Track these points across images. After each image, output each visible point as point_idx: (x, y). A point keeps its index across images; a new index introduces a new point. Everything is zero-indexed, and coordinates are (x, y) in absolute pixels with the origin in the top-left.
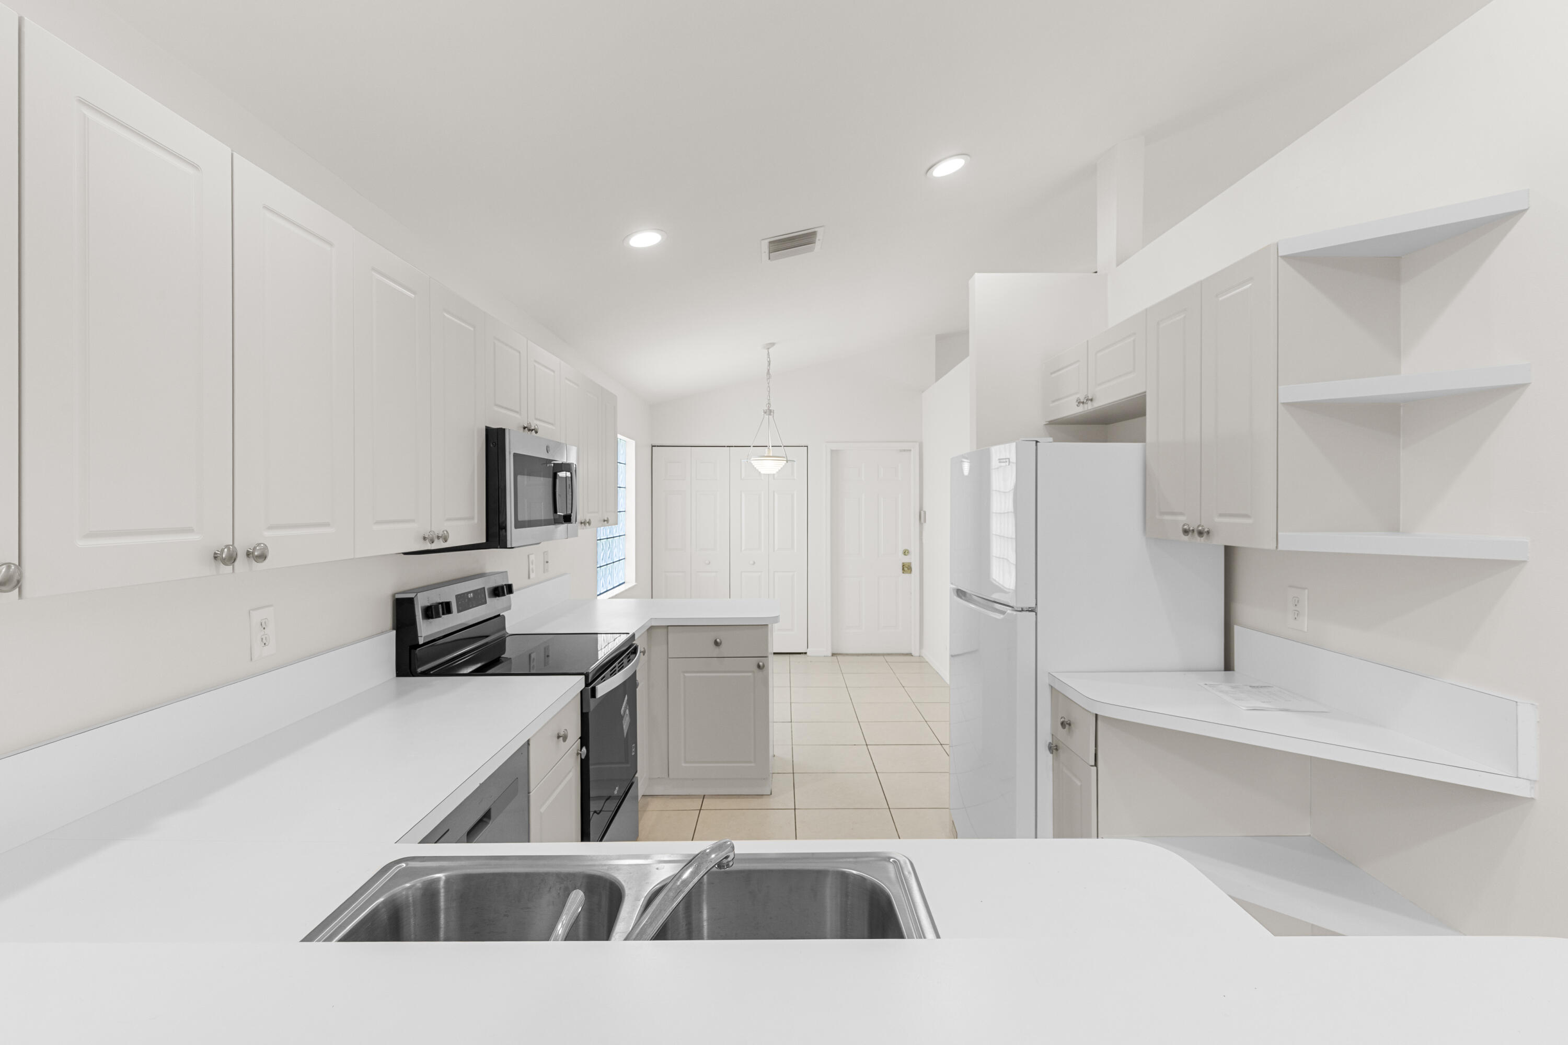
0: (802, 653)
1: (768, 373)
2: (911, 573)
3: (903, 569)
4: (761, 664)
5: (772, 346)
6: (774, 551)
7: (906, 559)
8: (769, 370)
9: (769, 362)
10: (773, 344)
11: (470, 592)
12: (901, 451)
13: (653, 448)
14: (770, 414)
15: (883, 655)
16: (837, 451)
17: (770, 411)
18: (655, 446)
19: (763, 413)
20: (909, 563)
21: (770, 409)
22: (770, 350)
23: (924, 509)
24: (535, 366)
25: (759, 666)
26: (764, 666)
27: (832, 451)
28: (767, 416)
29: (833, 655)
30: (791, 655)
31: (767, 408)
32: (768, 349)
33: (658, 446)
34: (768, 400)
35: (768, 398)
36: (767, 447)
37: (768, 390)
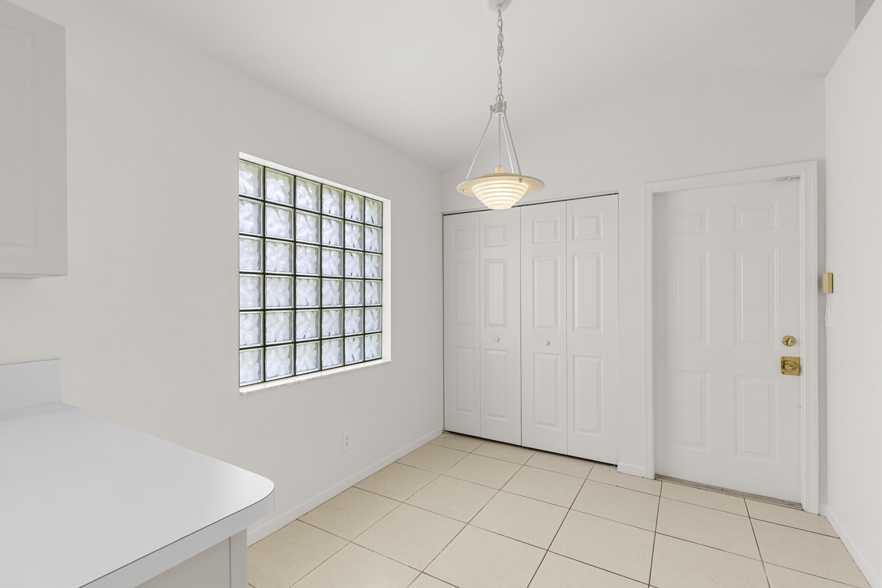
0: (613, 465)
2: (799, 373)
3: (783, 367)
6: (573, 330)
7: (790, 352)
12: (779, 180)
13: (444, 216)
14: (501, 111)
15: (745, 496)
16: (664, 194)
18: (446, 215)
19: (491, 112)
20: (795, 358)
23: (829, 270)
27: (655, 195)
28: (497, 114)
29: (658, 477)
30: (596, 465)
31: (497, 103)
33: (449, 215)
34: (499, 89)
35: (500, 87)
36: (500, 166)
37: (499, 73)
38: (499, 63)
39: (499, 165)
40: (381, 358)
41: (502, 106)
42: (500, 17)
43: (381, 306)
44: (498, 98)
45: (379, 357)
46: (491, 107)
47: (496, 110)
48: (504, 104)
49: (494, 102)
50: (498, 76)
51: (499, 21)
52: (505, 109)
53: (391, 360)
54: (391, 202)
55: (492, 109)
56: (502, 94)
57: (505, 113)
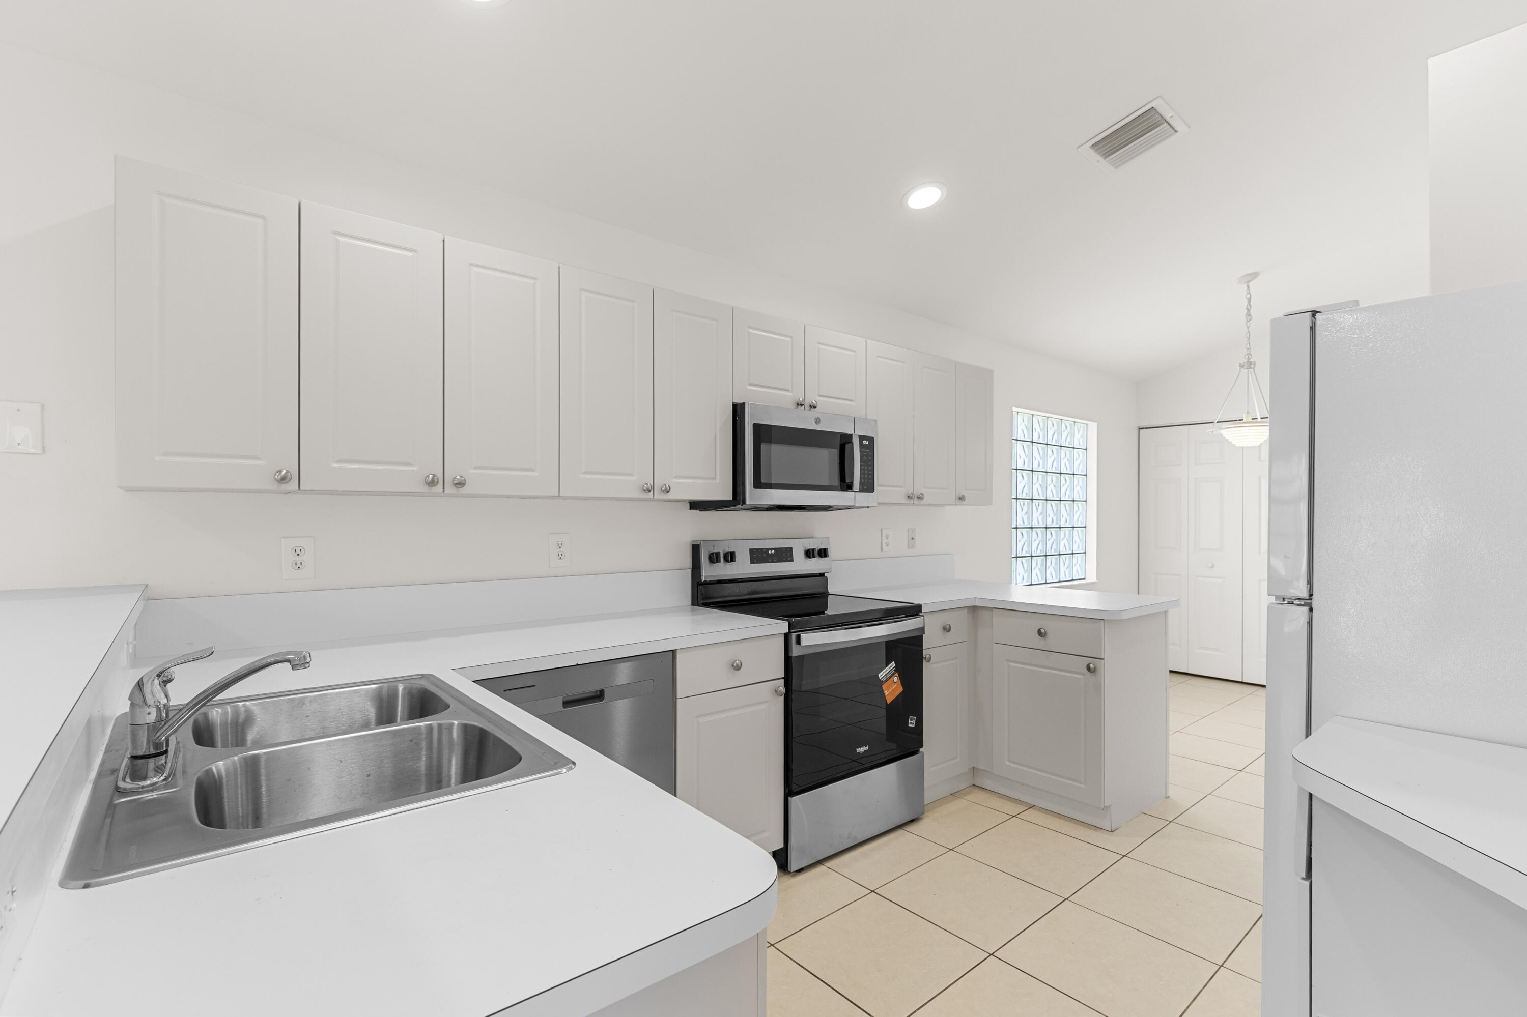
1: (1249, 314)
4: (1092, 666)
5: (1255, 277)
8: (1248, 310)
9: (1249, 300)
10: (1255, 275)
11: (771, 549)
13: (1141, 430)
14: (1250, 368)
17: (1251, 363)
18: (1143, 428)
19: (1238, 368)
21: (1251, 360)
22: (1251, 284)
24: (819, 348)
25: (1088, 668)
26: (1095, 669)
28: (1246, 370)
31: (1245, 360)
32: (1249, 281)
33: (1146, 428)
34: (1248, 349)
35: (1248, 347)
36: (1248, 412)
37: (1248, 337)
38: (1248, 328)
39: (1246, 412)
40: (1084, 579)
41: (1251, 364)
42: (1249, 291)
43: (1085, 527)
44: (1247, 357)
45: (1083, 577)
46: (1240, 364)
47: (1245, 367)
48: (1253, 363)
49: (1243, 360)
50: (1247, 339)
51: (1248, 294)
52: (1254, 367)
53: (1097, 579)
54: (1098, 425)
55: (1241, 366)
56: (1251, 353)
57: (1254, 370)
